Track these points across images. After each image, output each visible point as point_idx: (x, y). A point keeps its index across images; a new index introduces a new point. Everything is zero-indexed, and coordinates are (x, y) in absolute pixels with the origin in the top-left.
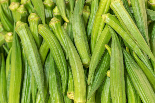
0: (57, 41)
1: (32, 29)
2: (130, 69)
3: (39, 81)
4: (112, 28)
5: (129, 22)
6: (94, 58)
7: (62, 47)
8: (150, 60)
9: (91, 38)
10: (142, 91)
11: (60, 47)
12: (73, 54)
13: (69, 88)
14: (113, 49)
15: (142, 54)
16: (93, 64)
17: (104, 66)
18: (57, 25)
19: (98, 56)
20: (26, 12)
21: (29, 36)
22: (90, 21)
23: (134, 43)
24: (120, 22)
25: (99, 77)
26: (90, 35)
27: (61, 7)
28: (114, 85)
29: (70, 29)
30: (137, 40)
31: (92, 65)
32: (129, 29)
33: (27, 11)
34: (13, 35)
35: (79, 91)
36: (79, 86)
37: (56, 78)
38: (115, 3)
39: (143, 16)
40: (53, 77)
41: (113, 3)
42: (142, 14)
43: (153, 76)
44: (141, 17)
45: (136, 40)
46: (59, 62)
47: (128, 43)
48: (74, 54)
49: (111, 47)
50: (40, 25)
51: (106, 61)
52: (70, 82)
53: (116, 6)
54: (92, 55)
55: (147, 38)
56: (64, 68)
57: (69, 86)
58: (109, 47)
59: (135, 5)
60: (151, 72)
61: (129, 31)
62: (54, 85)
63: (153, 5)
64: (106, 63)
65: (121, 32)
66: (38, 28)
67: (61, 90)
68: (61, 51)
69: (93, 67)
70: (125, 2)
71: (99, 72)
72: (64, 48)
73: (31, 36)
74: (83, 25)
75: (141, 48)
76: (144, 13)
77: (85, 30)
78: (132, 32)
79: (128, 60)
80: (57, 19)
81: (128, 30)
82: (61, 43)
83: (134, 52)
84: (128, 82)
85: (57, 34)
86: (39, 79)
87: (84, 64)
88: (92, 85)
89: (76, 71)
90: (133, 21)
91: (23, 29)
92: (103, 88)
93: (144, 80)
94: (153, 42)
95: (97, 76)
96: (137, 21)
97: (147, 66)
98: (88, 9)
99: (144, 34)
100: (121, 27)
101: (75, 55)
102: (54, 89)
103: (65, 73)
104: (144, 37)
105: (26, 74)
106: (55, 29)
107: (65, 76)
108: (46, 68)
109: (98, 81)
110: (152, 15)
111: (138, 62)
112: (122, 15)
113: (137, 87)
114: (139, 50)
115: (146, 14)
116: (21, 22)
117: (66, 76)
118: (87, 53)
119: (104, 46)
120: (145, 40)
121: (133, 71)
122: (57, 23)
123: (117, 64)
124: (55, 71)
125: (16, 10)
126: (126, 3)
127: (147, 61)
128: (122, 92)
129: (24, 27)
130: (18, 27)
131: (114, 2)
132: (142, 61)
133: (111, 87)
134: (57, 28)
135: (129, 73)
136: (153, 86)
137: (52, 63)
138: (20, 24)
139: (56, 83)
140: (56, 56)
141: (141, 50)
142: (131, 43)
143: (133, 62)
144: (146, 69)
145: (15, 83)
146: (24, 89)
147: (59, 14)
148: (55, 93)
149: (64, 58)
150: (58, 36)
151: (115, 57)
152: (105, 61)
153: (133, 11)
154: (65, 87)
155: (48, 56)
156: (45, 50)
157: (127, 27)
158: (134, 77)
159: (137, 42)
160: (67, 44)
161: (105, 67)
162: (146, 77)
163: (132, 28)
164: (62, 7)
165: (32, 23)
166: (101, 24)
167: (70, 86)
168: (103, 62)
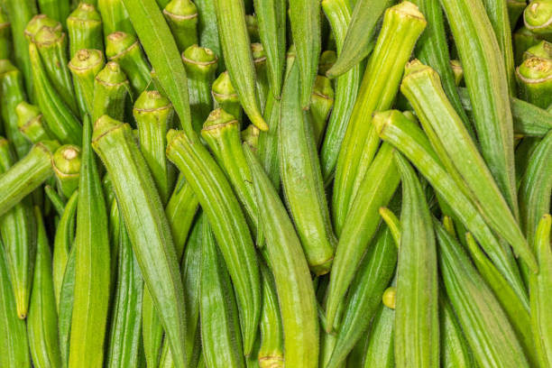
0: (227, 188)
1: (145, 143)
2: (455, 288)
3: (171, 316)
4: (404, 156)
5: (458, 144)
6: (345, 249)
7: (242, 206)
8: (517, 262)
9: (336, 181)
10: (491, 357)
11: (238, 206)
12: (281, 234)
13: (263, 338)
14: (406, 223)
15: (493, 241)
16: (343, 268)
17: (377, 275)
18: (229, 134)
19: (358, 242)
20: (125, 84)
21: (137, 167)
22: (333, 128)
23: (471, 207)
24: (431, 140)
25: (359, 308)
26: (333, 171)
27: (242, 77)
28: (407, 338)
29: (269, 150)
30: (482, 203)
31: (339, 271)
32: (458, 166)
33: (127, 82)
34: (80, 155)
35: (301, 351)
36: (300, 337)
37: (225, 305)
38: (417, 80)
39: (501, 124)
40: (215, 303)
41: (412, 79)
42: (500, 118)
43: (524, 307)
44: (495, 126)
45: (479, 202)
46: (233, 256)
47: (452, 206)
48: (286, 235)
49: (399, 218)
50: (172, 132)
51: (381, 259)
52: (266, 318)
53: (421, 90)
54: (338, 239)
55: (511, 194)
56: (251, 276)
57: (263, 333)
58: (393, 214)
59: (478, 89)
60: (518, 296)
61: (458, 172)
62: (219, 328)
63: (530, 85)
64: (382, 264)
65: (432, 172)
66: (165, 142)
67: (239, 344)
68: (241, 222)
69: (344, 279)
70: (447, 75)
71: (361, 292)
72: (249, 209)
73: (143, 168)
74: (313, 139)
75: (493, 226)
76: (505, 116)
77: (316, 157)
78: (468, 175)
79: (451, 259)
80: (227, 117)
81: (456, 169)
82: (241, 193)
83: (468, 236)
84: (449, 324)
85: (227, 164)
86: (171, 309)
87: (314, 264)
88: (336, 332)
89: (291, 290)
90: (470, 139)
91: (118, 144)
92: (369, 340)
93: (497, 321)
94: (527, 204)
95: (353, 303)
96: (484, 138)
97: (509, 278)
98: (327, 90)
99: (502, 182)
100: (432, 157)
101: (288, 239)
102: (219, 341)
103: (254, 292)
104: (503, 190)
105: (123, 284)
106: (220, 149)
107: (253, 302)
108: (190, 271)
109: (358, 322)
110: (526, 120)
111: (480, 264)
112: (440, 120)
113: (475, 342)
114: (486, 229)
115: (509, 117)
116: (110, 120)
117: (255, 300)
118: (323, 232)
119: (378, 211)
120: (507, 201)
121: (467, 293)
122: (230, 130)
123: (418, 273)
124: (221, 281)
125: (92, 77)
126: (450, 77)
127: (507, 264)
128: (430, 356)
129: (123, 139)
130: (102, 136)
131: (414, 76)
132: (492, 262)
133: (398, 340)
134: (228, 145)
135: (451, 298)
136: (524, 338)
137: (210, 253)
138: (110, 127)
139: (224, 322)
140: (226, 236)
141: (493, 232)
142: (461, 205)
143: (467, 266)
144: (503, 287)
145: (89, 315)
146: (117, 334)
147: (232, 99)
148: (222, 353)
149: (251, 242)
150: (231, 172)
151: (413, 249)
152: (380, 256)
153: (471, 105)
154: (253, 336)
155: (195, 229)
156: (185, 210)
157: (453, 159)
158: (467, 311)
159: (481, 206)
160: (261, 200)
161: (378, 278)
162: (502, 314)
163: (468, 164)
164: (246, 79)
165: (148, 124)
166: (370, 142)
167: (269, 333)
168: (374, 260)
